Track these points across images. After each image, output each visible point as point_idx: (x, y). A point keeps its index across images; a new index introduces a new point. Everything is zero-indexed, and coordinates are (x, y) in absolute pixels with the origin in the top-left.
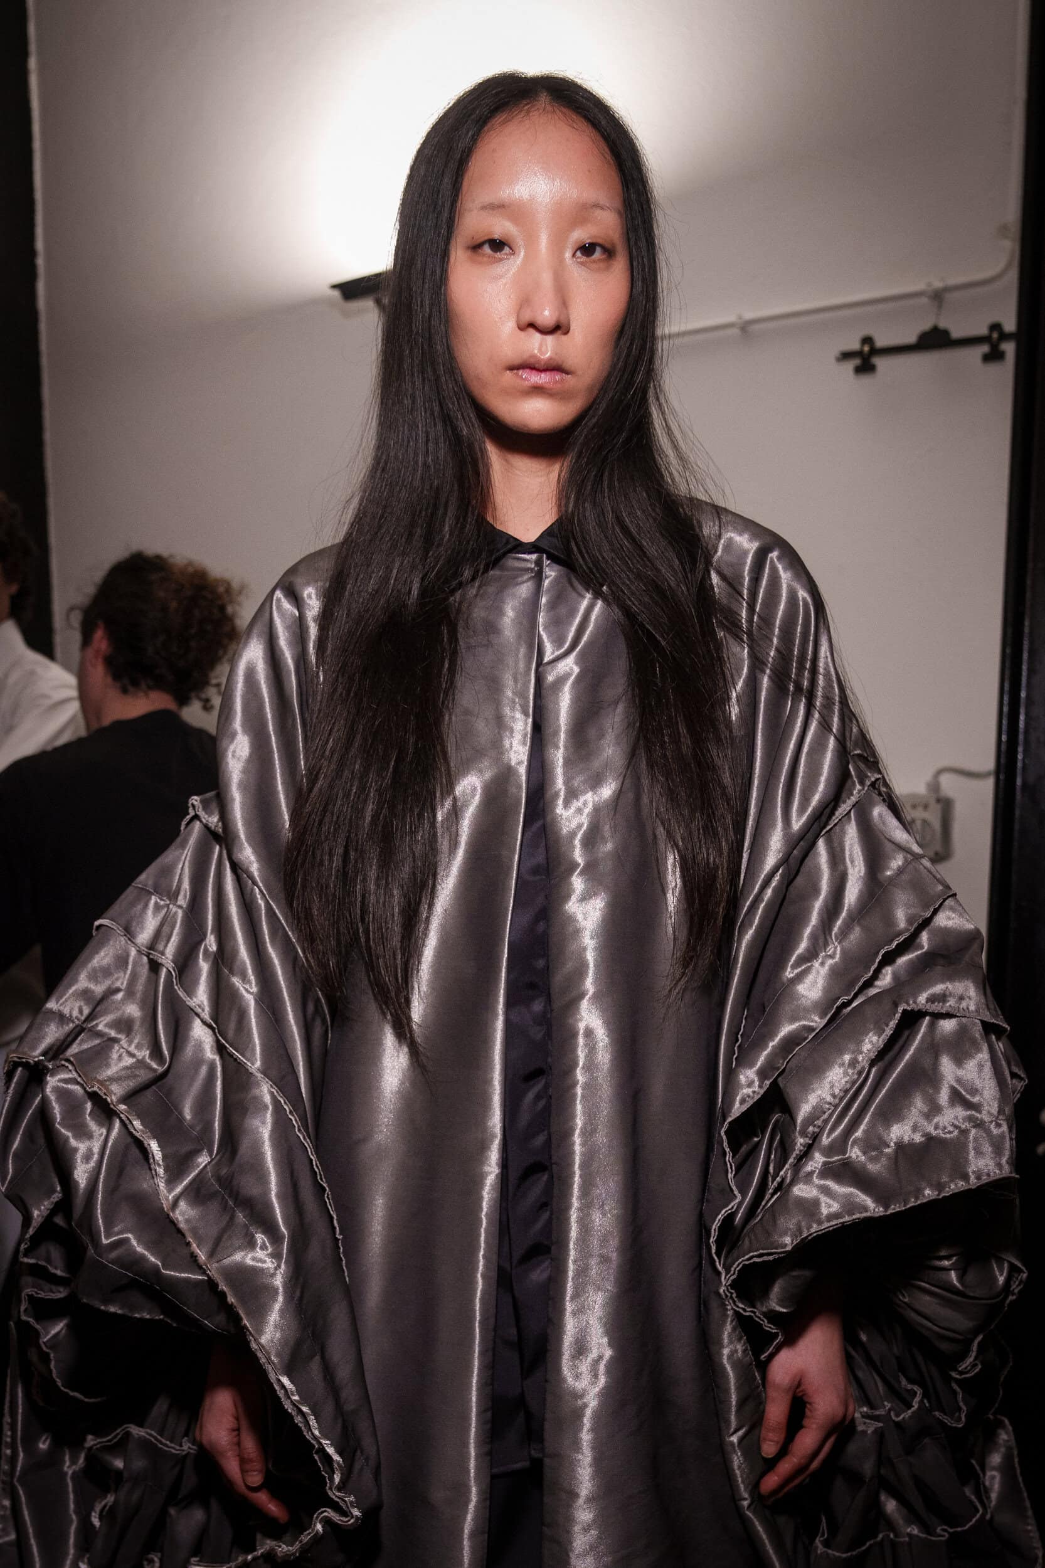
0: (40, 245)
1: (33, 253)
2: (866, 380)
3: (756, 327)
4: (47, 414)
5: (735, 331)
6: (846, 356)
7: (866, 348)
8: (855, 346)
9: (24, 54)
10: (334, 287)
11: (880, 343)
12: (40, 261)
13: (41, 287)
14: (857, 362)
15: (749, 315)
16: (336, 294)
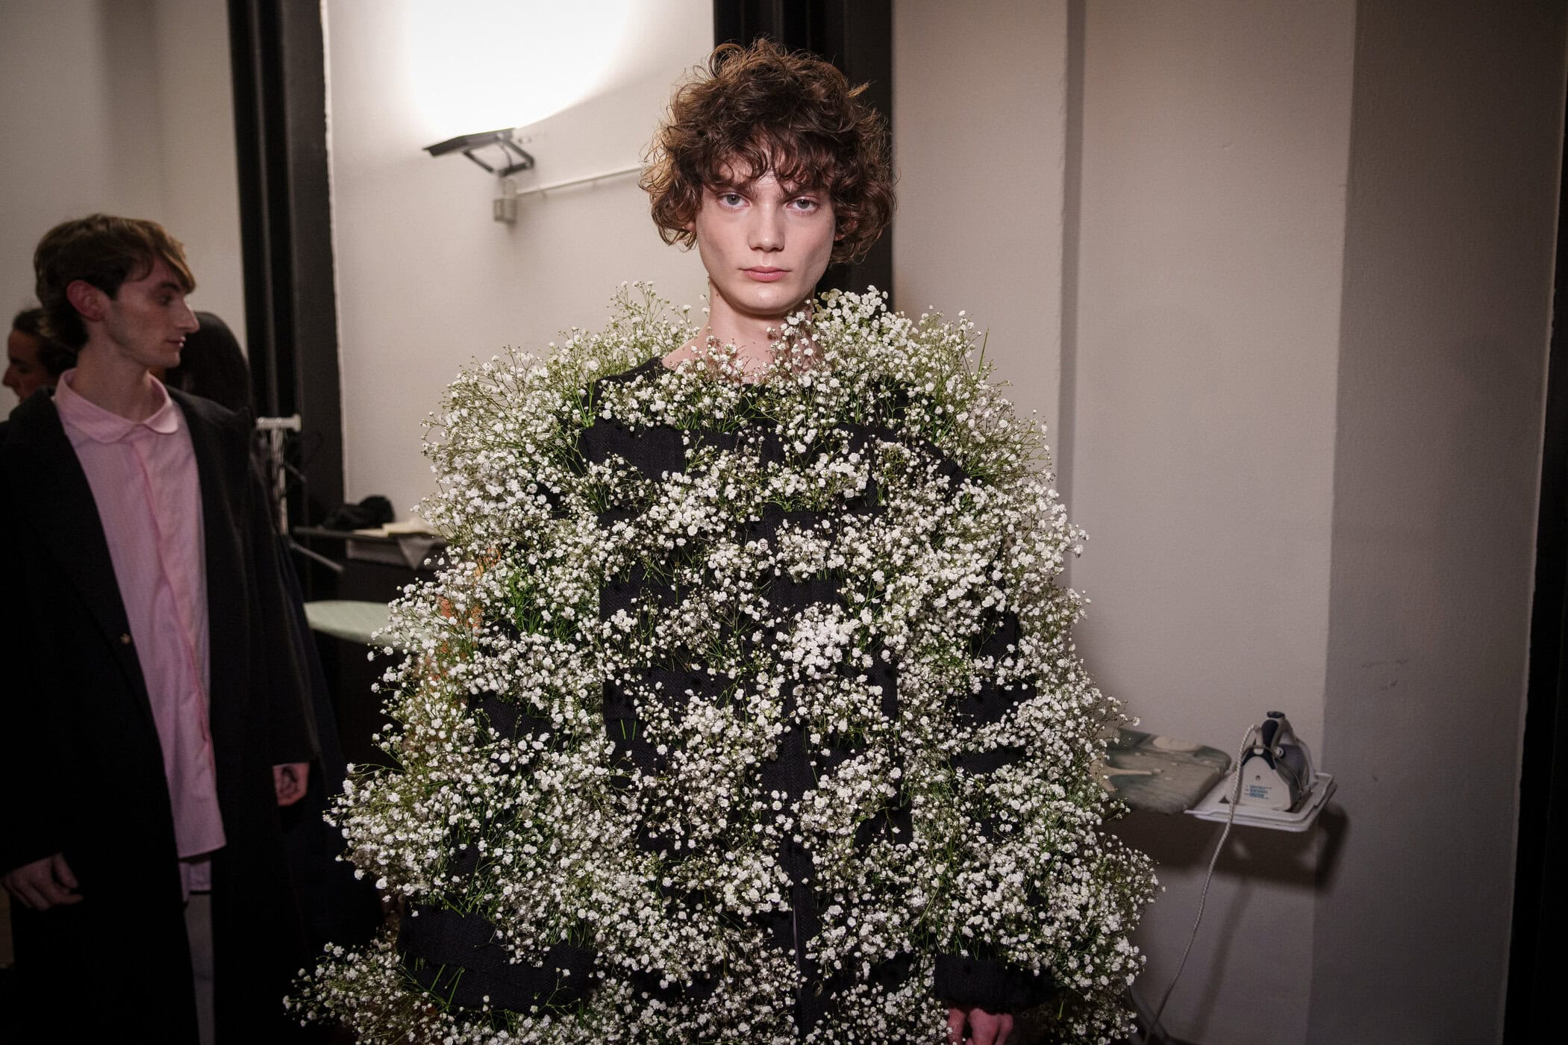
0: (328, 111)
10: (425, 149)
13: (329, 136)
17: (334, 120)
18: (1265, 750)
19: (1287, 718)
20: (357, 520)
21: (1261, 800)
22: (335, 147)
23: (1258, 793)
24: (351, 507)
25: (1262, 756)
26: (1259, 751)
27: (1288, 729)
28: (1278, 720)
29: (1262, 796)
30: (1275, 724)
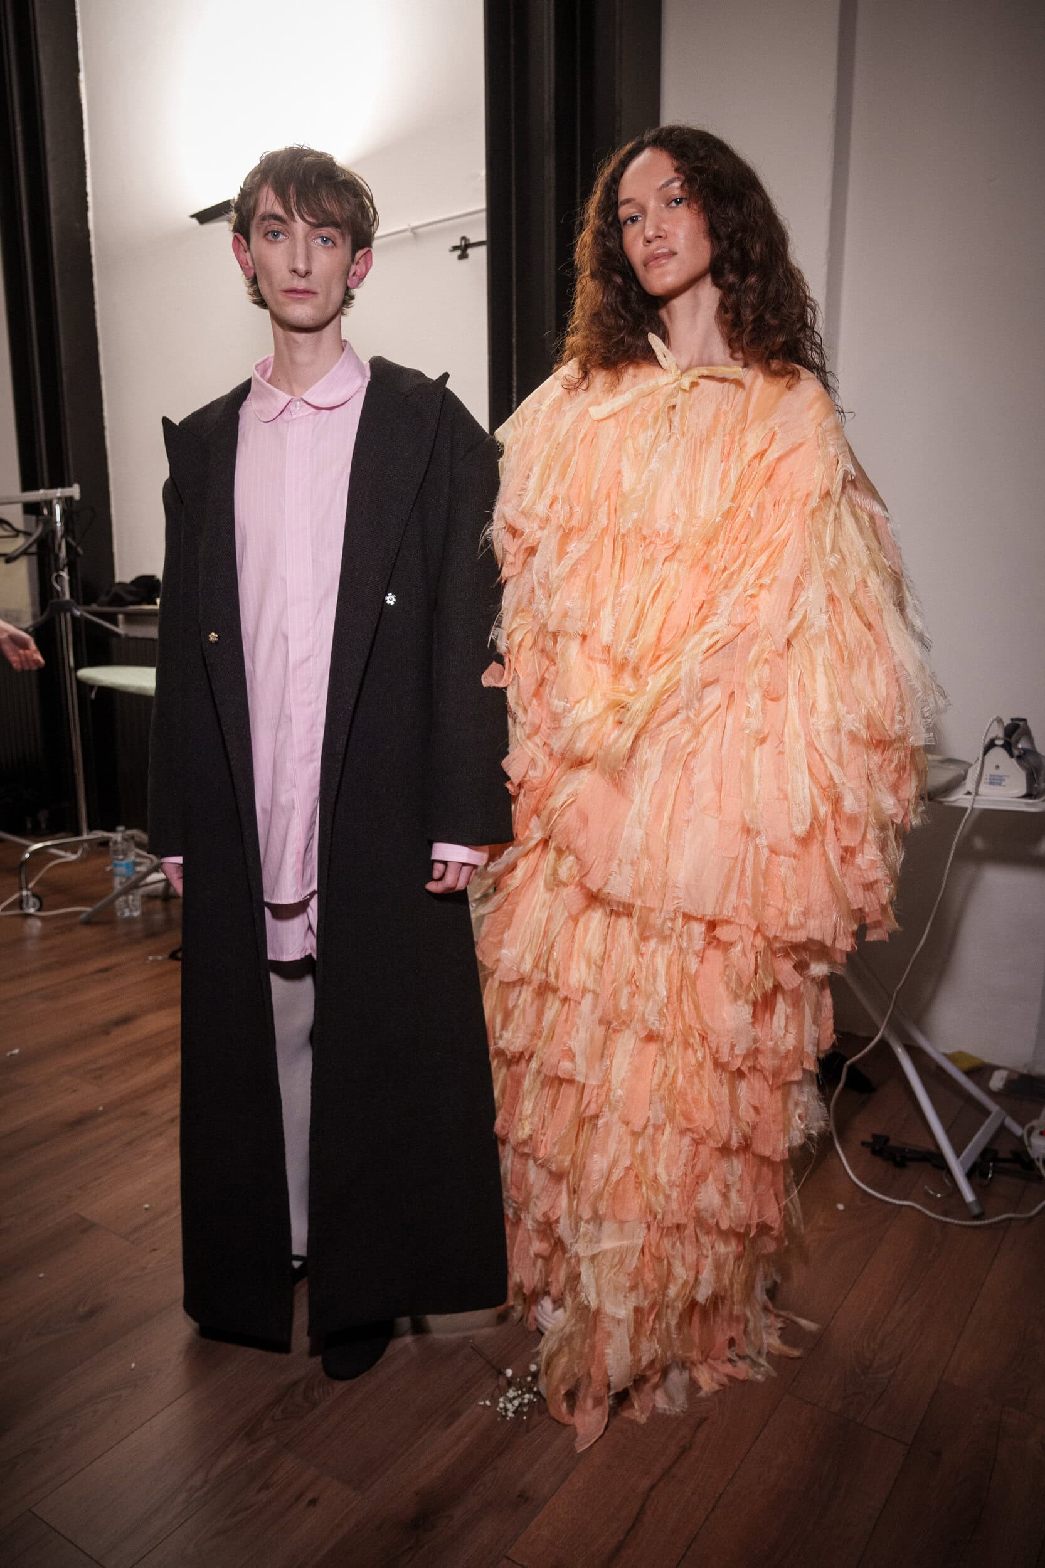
0: (89, 189)
1: (86, 194)
2: (464, 261)
3: (420, 230)
4: (96, 293)
5: (408, 234)
6: (455, 248)
7: (463, 243)
8: (457, 243)
9: (78, 71)
10: (192, 216)
11: (472, 241)
12: (90, 199)
13: (91, 214)
14: (459, 252)
15: (414, 224)
16: (195, 221)
17: (95, 197)
18: (1006, 742)
19: (1029, 723)
20: (130, 598)
21: (999, 787)
22: (96, 226)
23: (996, 781)
24: (122, 585)
25: (1002, 746)
26: (999, 742)
27: (1027, 733)
28: (1021, 723)
29: (1000, 784)
30: (1018, 726)
